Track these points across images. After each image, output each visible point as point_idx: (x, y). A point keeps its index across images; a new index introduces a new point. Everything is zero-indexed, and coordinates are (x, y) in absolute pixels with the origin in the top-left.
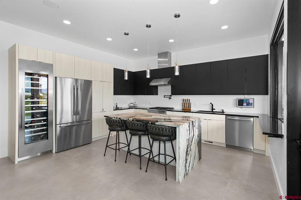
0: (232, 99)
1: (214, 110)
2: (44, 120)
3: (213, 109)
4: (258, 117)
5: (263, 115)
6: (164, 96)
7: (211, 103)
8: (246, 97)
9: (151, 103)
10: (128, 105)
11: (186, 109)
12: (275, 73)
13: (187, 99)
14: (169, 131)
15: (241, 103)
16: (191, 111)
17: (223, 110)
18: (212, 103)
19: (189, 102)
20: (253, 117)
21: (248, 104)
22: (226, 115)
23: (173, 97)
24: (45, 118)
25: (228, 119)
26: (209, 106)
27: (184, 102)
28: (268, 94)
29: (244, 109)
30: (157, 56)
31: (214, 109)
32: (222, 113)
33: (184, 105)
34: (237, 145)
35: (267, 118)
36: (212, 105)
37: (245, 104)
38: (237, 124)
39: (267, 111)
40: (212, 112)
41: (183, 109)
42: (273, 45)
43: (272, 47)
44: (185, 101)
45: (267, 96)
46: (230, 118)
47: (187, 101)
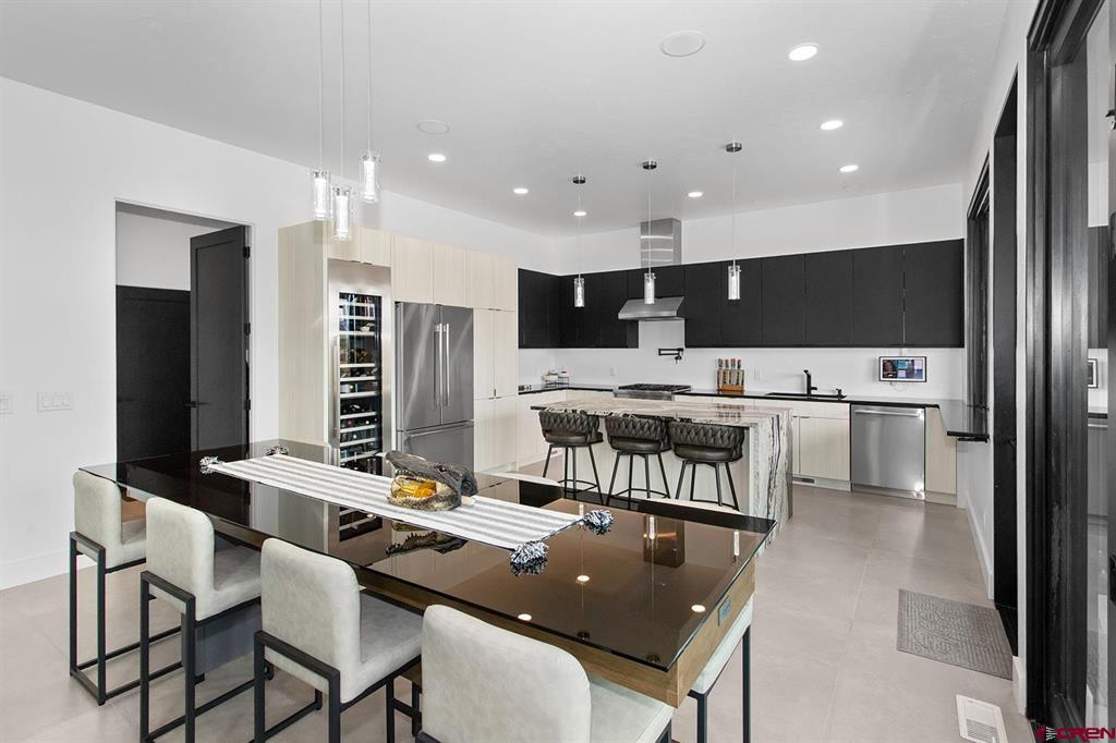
0: (866, 358)
1: (813, 392)
2: (371, 419)
3: (810, 388)
4: (937, 406)
5: (952, 403)
6: (660, 350)
7: (806, 371)
8: (906, 353)
9: (616, 373)
10: (543, 378)
11: (730, 387)
12: (981, 292)
13: (733, 361)
14: (729, 438)
15: (890, 370)
16: (745, 394)
17: (840, 391)
18: (810, 372)
19: (739, 367)
20: (923, 406)
21: (910, 373)
22: (852, 403)
23: (689, 354)
24: (373, 414)
25: (858, 413)
26: (798, 380)
27: (724, 368)
28: (963, 346)
29: (899, 386)
30: (639, 228)
31: (815, 389)
32: (839, 398)
33: (724, 378)
34: (875, 483)
35: (961, 408)
36: (809, 377)
37: (902, 373)
38: (874, 427)
39: (962, 393)
40: (809, 395)
41: (719, 390)
42: (974, 219)
43: (972, 222)
44: (727, 366)
45: (960, 349)
46: (862, 410)
47: (733, 365)
